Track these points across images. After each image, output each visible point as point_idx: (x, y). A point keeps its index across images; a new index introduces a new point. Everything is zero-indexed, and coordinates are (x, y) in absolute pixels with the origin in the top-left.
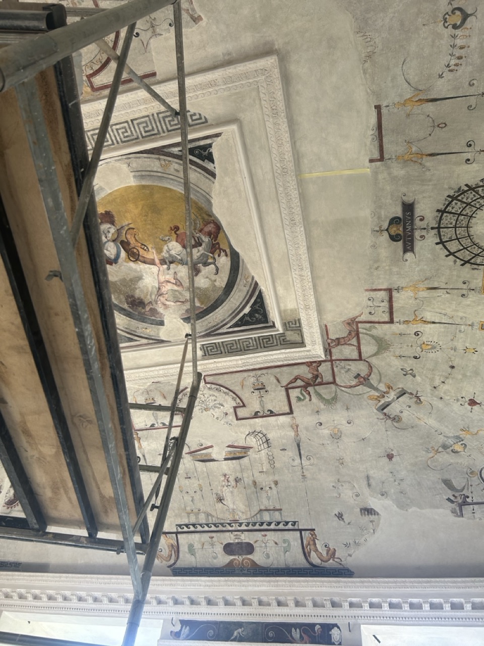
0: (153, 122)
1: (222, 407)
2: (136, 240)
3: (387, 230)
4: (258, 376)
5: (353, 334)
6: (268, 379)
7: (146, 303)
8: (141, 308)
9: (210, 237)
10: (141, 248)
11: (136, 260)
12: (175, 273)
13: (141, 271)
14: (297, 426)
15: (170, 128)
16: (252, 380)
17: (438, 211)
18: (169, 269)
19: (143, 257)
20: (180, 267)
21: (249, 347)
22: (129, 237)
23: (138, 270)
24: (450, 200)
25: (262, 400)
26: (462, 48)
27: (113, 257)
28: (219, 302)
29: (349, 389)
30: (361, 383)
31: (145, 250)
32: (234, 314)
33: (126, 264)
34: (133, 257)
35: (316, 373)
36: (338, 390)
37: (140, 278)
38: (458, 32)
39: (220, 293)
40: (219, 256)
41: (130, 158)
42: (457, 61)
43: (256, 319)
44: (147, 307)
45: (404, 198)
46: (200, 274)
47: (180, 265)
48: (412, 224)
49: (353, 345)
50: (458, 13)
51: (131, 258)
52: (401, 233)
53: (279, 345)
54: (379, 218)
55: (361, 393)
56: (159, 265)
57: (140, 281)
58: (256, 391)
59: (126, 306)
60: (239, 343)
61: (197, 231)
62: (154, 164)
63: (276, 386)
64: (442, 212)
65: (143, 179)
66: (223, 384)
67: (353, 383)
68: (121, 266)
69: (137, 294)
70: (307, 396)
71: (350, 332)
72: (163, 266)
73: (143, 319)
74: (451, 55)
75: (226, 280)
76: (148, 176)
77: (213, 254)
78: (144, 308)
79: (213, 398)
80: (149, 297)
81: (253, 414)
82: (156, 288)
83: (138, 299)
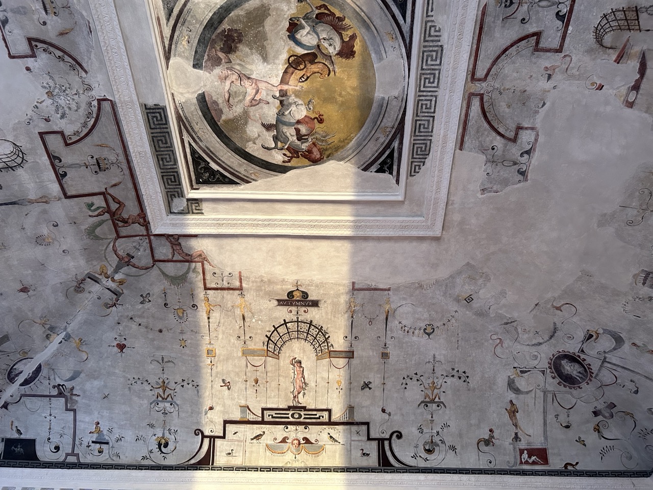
0: (425, 134)
1: (59, 116)
2: (315, 73)
3: (297, 289)
4: (119, 164)
5: (187, 258)
6: (115, 175)
7: (230, 56)
8: (222, 46)
9: (306, 151)
10: (304, 75)
11: (289, 63)
12: (268, 103)
13: (274, 64)
14: (46, 202)
15: (416, 146)
16: (112, 158)
17: (311, 321)
18: (274, 97)
19: (292, 73)
20: (276, 111)
21: (162, 160)
22: (320, 66)
23: (277, 61)
24: (319, 328)
25: (80, 166)
26: (413, 333)
27: (298, 36)
28: (227, 141)
29: (112, 250)
30: (121, 259)
31: (300, 78)
32: (209, 152)
33: (287, 48)
34: (294, 60)
35: (130, 221)
36: (109, 241)
37: (265, 59)
38: (422, 331)
39: (239, 145)
40: (284, 155)
41: (402, 101)
42: (406, 331)
43: (202, 174)
44: (223, 54)
45: (323, 301)
46: (264, 130)
47: (277, 111)
48: (302, 306)
49: (173, 256)
50: (432, 331)
51: (293, 58)
52: (294, 299)
53: (166, 190)
54: (309, 285)
55: (109, 259)
56: (279, 88)
57: (260, 58)
58: (95, 161)
59: (225, 26)
60: (168, 151)
61: (314, 140)
62: (390, 121)
63: (106, 183)
64: (311, 324)
65: (379, 105)
66: (100, 123)
67: (121, 253)
68: (284, 41)
69: (243, 49)
70: (96, 213)
71: (189, 255)
72: (278, 92)
73: (204, 42)
74: (411, 328)
75: (256, 154)
76: (380, 112)
77: (287, 149)
78: (222, 50)
79: (74, 106)
80: (238, 61)
81: (56, 155)
82: (250, 75)
83: (236, 47)
